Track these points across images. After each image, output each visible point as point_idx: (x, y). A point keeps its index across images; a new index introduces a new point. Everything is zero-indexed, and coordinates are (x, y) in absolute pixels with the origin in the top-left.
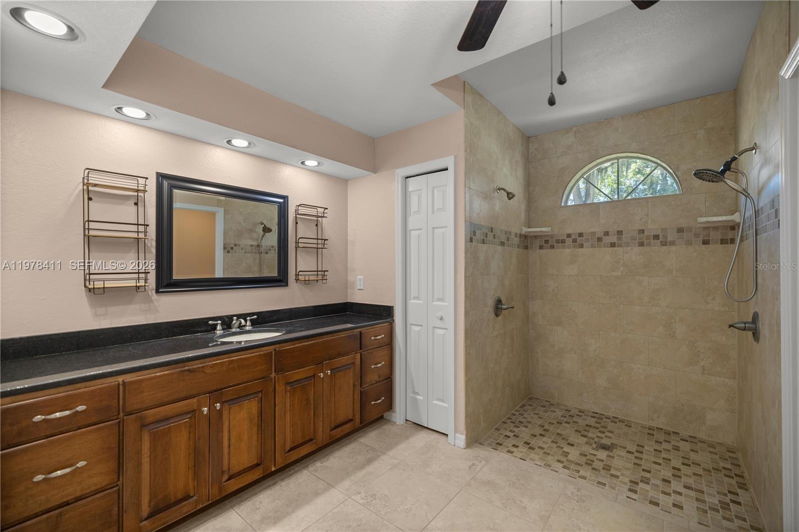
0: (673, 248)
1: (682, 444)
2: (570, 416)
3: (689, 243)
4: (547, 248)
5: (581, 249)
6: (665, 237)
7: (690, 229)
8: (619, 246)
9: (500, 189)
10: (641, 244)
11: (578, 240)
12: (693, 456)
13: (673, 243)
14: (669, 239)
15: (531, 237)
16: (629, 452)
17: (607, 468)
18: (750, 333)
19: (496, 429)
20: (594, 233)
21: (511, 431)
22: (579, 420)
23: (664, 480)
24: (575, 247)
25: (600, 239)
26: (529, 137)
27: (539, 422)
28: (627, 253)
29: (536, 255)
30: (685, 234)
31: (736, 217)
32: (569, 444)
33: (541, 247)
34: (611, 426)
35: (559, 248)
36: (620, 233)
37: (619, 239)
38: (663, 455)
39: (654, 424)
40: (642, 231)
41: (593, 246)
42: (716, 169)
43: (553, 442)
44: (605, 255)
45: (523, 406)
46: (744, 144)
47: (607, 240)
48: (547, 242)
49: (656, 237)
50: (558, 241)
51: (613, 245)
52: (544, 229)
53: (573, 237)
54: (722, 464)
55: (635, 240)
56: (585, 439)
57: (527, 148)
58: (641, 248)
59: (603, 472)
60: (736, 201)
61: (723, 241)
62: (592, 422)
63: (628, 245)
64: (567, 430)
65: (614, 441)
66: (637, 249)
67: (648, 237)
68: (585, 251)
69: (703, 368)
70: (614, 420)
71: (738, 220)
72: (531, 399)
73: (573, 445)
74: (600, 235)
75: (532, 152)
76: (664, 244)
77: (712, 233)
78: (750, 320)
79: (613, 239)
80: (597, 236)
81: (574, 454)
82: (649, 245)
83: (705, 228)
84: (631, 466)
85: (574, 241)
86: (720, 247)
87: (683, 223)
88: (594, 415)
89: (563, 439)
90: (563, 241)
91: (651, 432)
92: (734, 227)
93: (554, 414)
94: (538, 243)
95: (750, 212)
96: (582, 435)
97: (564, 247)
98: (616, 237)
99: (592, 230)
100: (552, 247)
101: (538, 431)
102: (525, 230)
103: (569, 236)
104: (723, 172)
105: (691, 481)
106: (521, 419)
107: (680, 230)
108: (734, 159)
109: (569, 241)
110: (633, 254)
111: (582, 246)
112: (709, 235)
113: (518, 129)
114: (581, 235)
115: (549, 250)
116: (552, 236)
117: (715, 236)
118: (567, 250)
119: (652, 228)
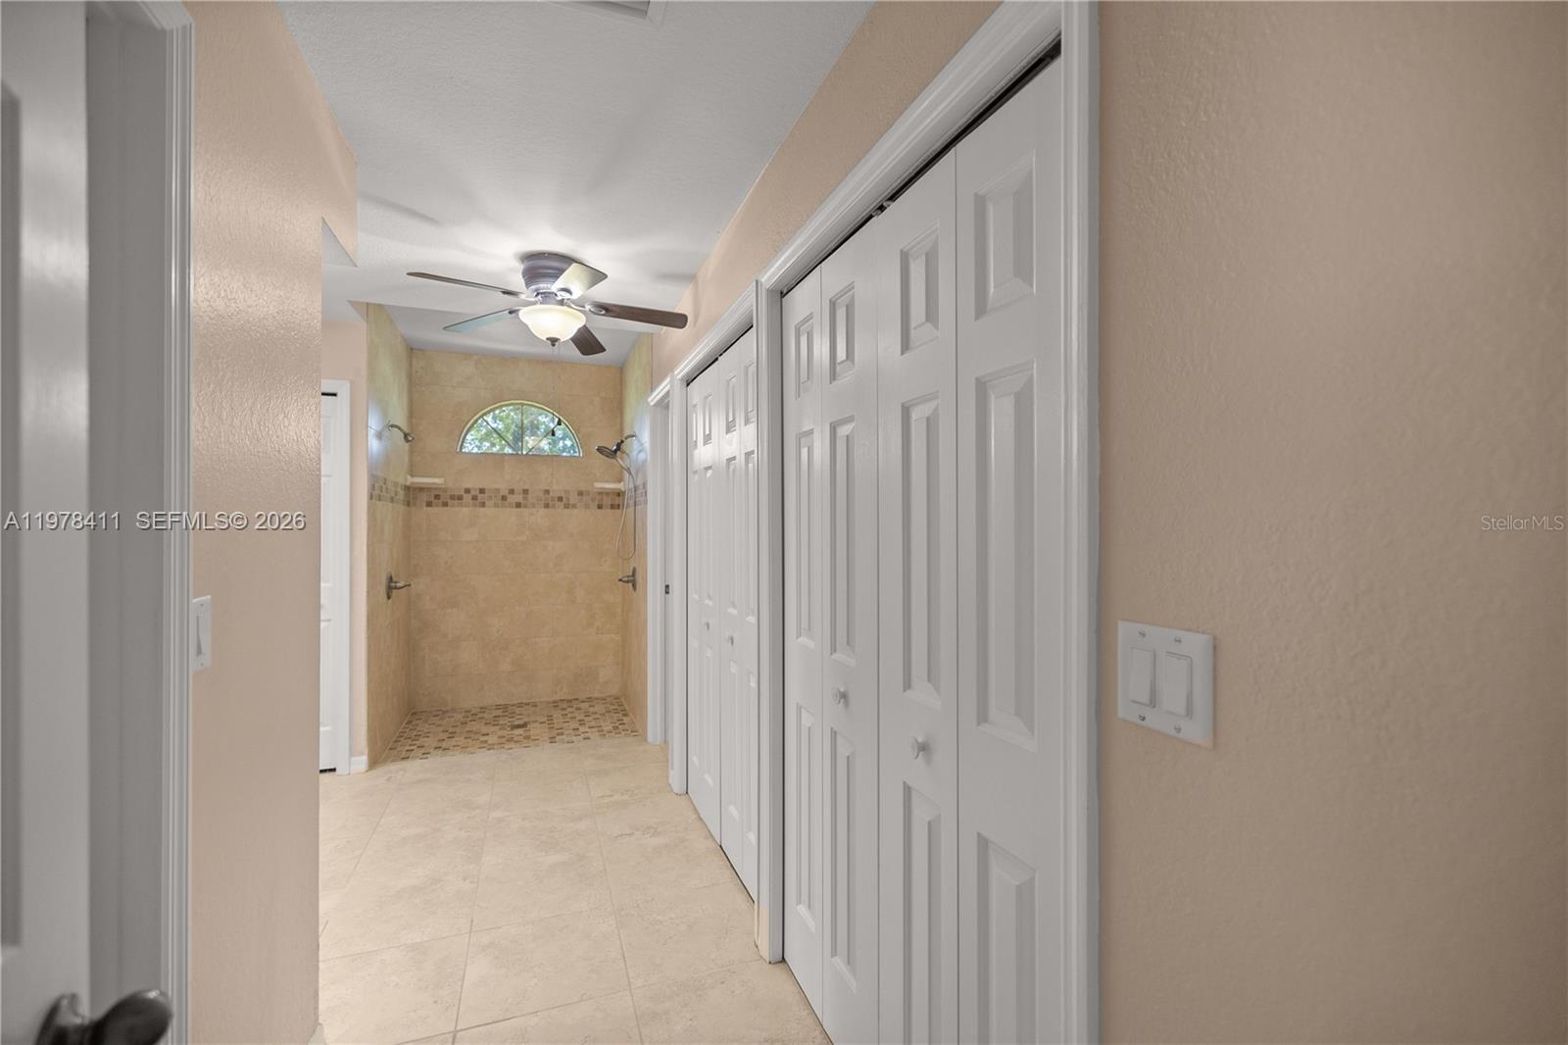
0: (575, 511)
1: (583, 705)
2: (472, 715)
3: (587, 506)
4: (437, 506)
5: (482, 509)
6: (568, 499)
7: (588, 493)
8: (526, 507)
9: (392, 426)
10: (547, 506)
11: (479, 497)
12: (591, 709)
13: (574, 506)
14: (571, 502)
15: (415, 489)
16: (541, 723)
17: (528, 738)
18: (630, 585)
19: (391, 749)
20: (498, 490)
21: (411, 745)
22: (485, 715)
23: (574, 729)
24: (475, 506)
25: (504, 498)
26: (412, 349)
27: (441, 729)
28: (533, 514)
29: (423, 513)
30: (584, 497)
31: (620, 486)
32: (483, 735)
33: (429, 504)
34: (518, 710)
35: (453, 506)
36: (526, 492)
37: (525, 499)
38: (570, 715)
39: (557, 697)
40: (547, 492)
41: (496, 505)
42: (610, 447)
43: (466, 738)
44: (509, 516)
45: (409, 722)
46: (627, 432)
47: (513, 499)
48: (438, 498)
49: (560, 499)
50: (452, 497)
51: (518, 505)
52: (437, 480)
53: (473, 493)
54: (612, 708)
55: (541, 500)
56: (498, 727)
57: (411, 365)
58: (546, 510)
59: (525, 741)
60: (621, 473)
61: (612, 507)
62: (499, 713)
63: (533, 506)
64: (475, 726)
65: (526, 720)
66: (543, 511)
67: (553, 499)
68: (489, 511)
69: (598, 628)
70: (520, 705)
71: (623, 489)
72: (415, 713)
73: (488, 734)
74: (506, 493)
75: (416, 372)
76: (567, 506)
77: (605, 497)
78: (631, 574)
79: (518, 498)
80: (501, 494)
81: (492, 739)
82: (554, 506)
83: (600, 493)
84: (547, 730)
85: (475, 498)
86: (609, 511)
87: (583, 487)
88: (498, 707)
89: (476, 733)
90: (460, 498)
91: (555, 704)
92: (619, 494)
93: (453, 719)
94: (424, 497)
95: (631, 486)
96: (494, 725)
97: (461, 505)
98: (521, 496)
99: (496, 486)
100: (445, 504)
101: (445, 736)
102: (410, 480)
103: (467, 491)
104: (616, 451)
105: (593, 724)
106: (415, 733)
107: (580, 494)
108: (622, 442)
109: (467, 498)
110: (538, 516)
111: (483, 505)
112: (602, 500)
113: (405, 340)
114: (482, 491)
115: (441, 508)
116: (445, 490)
117: (607, 501)
118: (465, 510)
119: (557, 489)
